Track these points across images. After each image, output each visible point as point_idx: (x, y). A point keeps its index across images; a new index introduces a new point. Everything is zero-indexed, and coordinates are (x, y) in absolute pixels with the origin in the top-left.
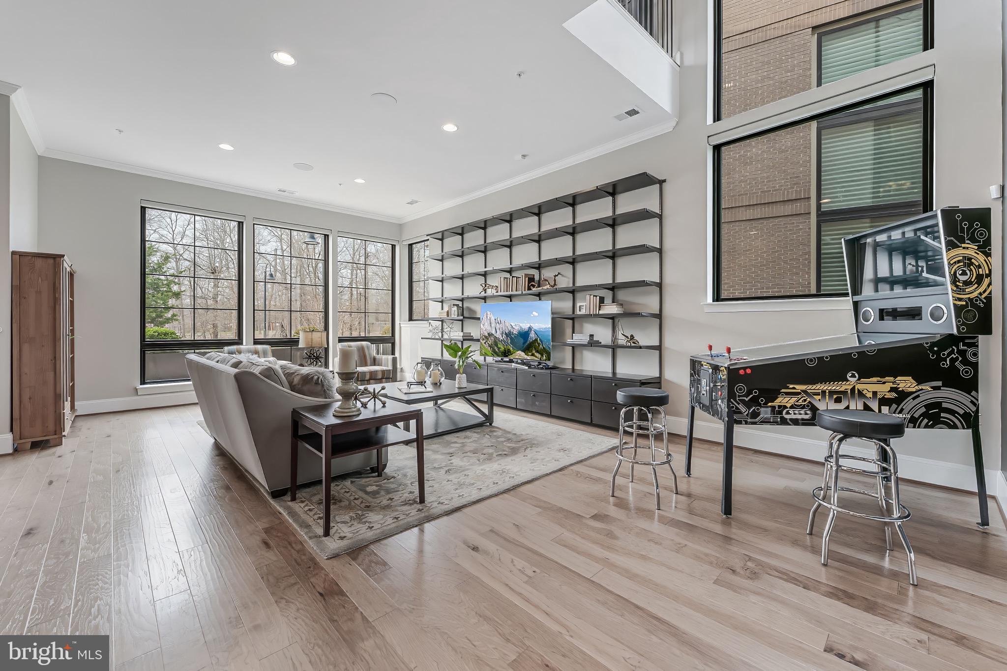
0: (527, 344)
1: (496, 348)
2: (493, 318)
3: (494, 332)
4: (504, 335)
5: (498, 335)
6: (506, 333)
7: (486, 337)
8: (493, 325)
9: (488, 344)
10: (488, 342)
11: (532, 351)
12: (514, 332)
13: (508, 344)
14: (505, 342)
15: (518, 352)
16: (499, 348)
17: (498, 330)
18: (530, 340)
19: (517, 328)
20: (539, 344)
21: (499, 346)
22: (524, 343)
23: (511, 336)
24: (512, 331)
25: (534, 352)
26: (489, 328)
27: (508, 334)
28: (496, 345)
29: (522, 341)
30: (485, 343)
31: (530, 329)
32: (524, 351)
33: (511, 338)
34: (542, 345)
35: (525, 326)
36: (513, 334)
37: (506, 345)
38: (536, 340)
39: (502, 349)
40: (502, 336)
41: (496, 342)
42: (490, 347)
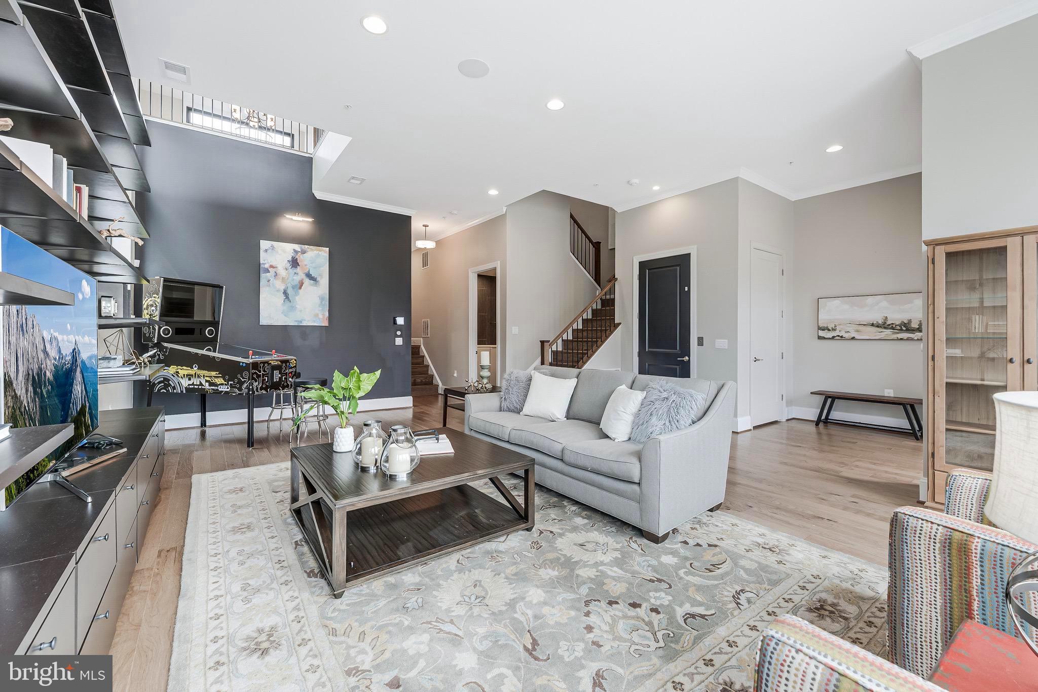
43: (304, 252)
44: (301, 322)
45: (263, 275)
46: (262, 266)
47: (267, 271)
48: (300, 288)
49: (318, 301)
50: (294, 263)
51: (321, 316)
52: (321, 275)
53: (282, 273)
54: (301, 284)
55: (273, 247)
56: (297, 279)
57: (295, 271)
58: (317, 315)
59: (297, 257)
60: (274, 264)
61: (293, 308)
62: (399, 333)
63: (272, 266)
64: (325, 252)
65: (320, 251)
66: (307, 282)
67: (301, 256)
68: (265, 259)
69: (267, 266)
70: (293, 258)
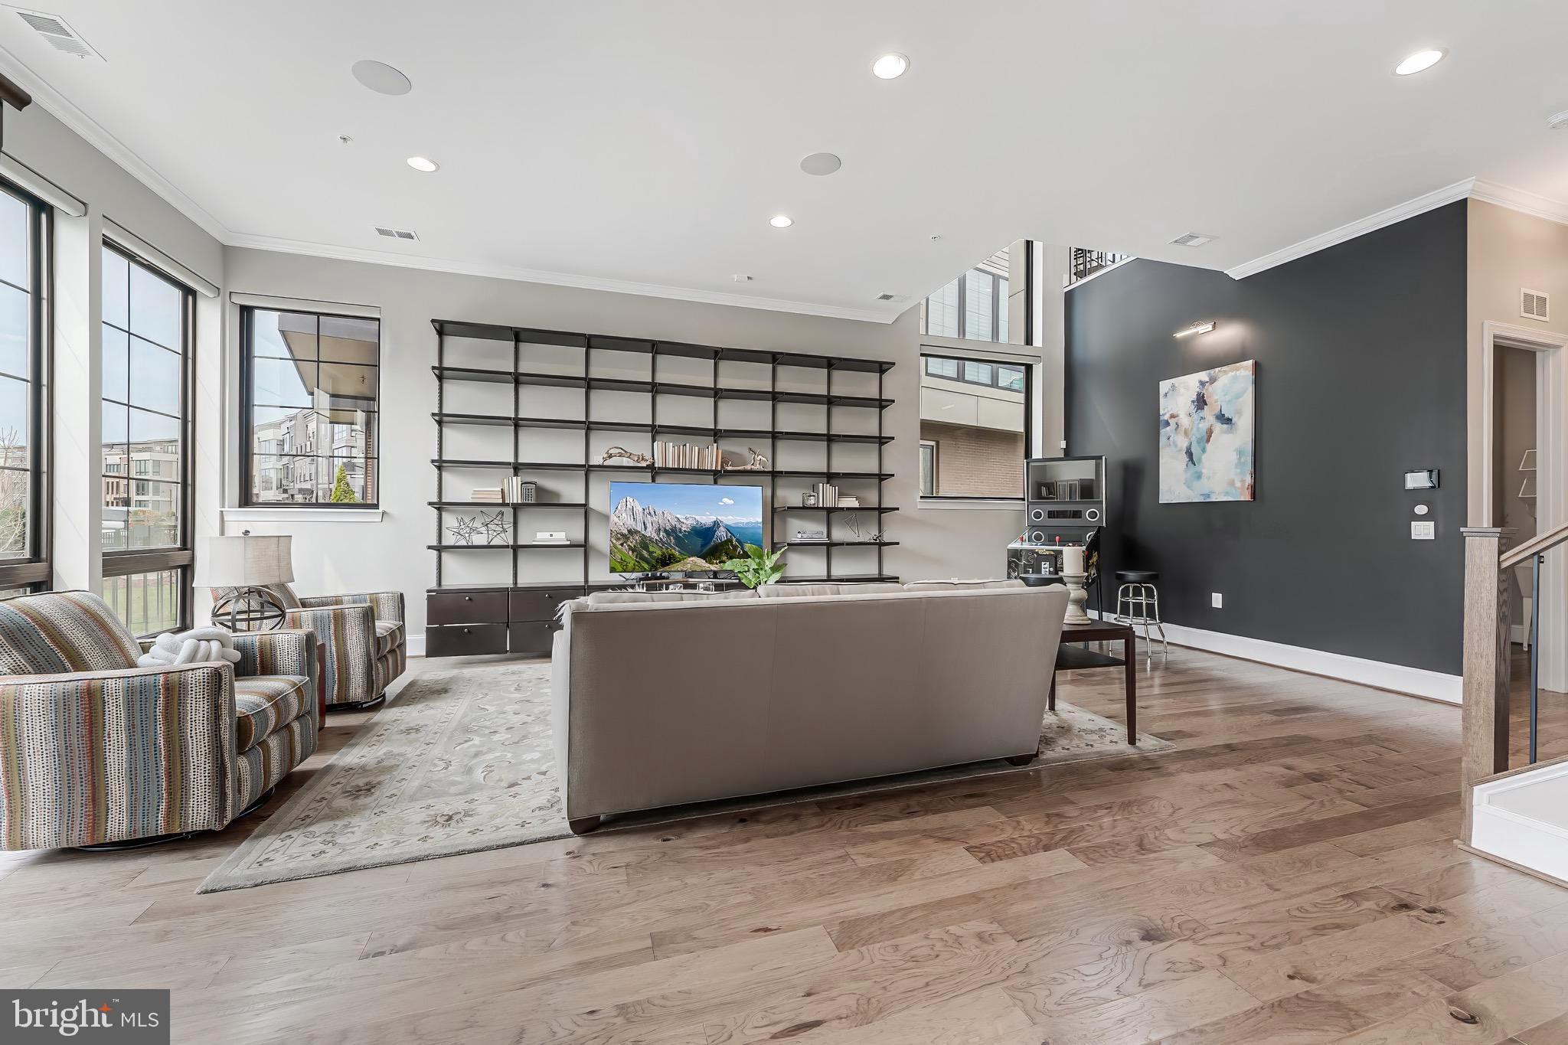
0: (708, 547)
1: (645, 553)
2: (639, 508)
3: (639, 527)
4: (662, 533)
5: (650, 532)
6: (665, 529)
7: (622, 535)
8: (640, 517)
9: (629, 546)
10: (629, 543)
11: (719, 559)
12: (683, 529)
13: (671, 547)
14: (663, 543)
15: (691, 559)
16: (650, 553)
17: (649, 526)
18: (715, 540)
19: (690, 522)
20: (735, 547)
21: (651, 549)
22: (703, 546)
23: (677, 535)
24: (678, 526)
25: (723, 560)
26: (630, 523)
27: (672, 532)
28: (646, 548)
29: (699, 541)
30: (622, 545)
31: (716, 524)
32: (703, 557)
33: (677, 538)
34: (742, 549)
35: (706, 519)
36: (680, 532)
37: (667, 548)
38: (730, 541)
39: (658, 553)
40: (658, 535)
41: (645, 543)
42: (633, 551)
43: (1213, 380)
44: (1208, 496)
45: (1163, 432)
46: (1162, 418)
47: (1167, 424)
48: (1208, 441)
49: (1233, 457)
50: (1201, 402)
51: (1238, 484)
52: (1239, 413)
53: (1185, 421)
54: (1210, 432)
55: (1173, 386)
56: (1204, 426)
57: (1201, 415)
58: (1232, 483)
59: (1204, 391)
60: (1174, 412)
61: (1199, 476)
62: (1421, 510)
63: (1173, 416)
64: (1245, 368)
65: (1238, 369)
66: (1218, 427)
67: (1210, 389)
68: (1166, 408)
69: (1166, 417)
70: (1198, 394)
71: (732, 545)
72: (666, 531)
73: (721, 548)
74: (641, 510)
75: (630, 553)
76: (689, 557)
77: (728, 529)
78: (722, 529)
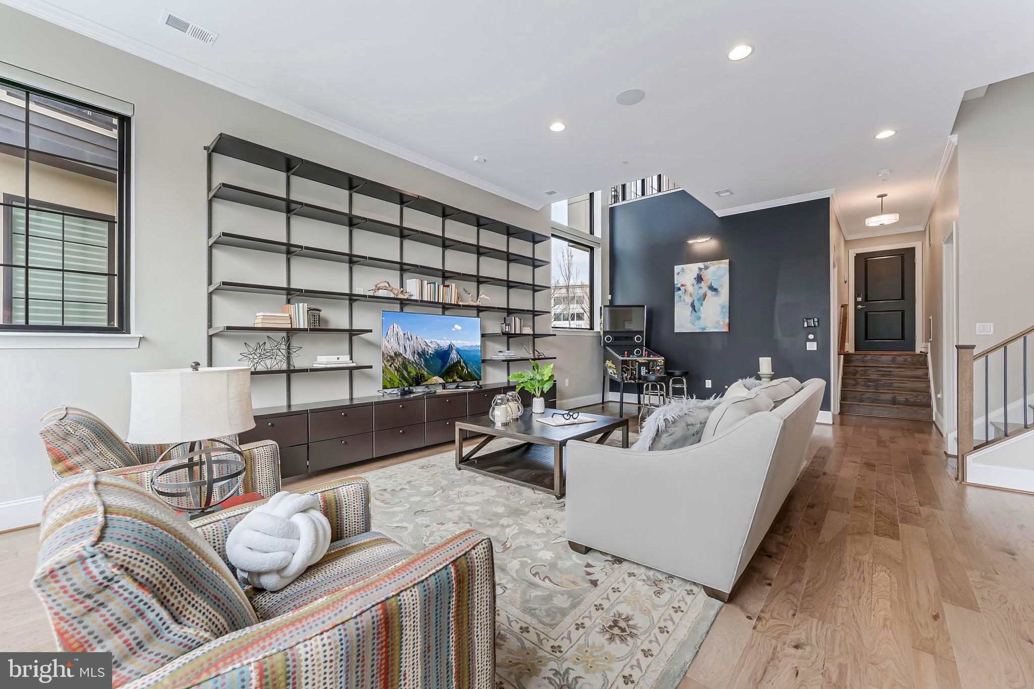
0: (446, 368)
1: (405, 372)
3: (402, 351)
4: (416, 356)
5: (409, 355)
6: (418, 352)
7: (391, 357)
8: (401, 342)
9: (395, 366)
10: (395, 364)
11: (453, 377)
12: (430, 352)
13: (422, 367)
14: (416, 363)
15: (435, 378)
16: (409, 373)
17: (408, 349)
18: (450, 362)
19: (434, 346)
20: (462, 367)
21: (409, 370)
22: (443, 366)
23: (425, 357)
24: (426, 349)
25: (456, 378)
26: (396, 346)
27: (422, 354)
28: (406, 368)
29: (439, 362)
30: (390, 366)
31: (451, 347)
32: (442, 377)
33: (426, 360)
34: (467, 369)
35: (444, 344)
36: (428, 354)
37: (419, 369)
38: (459, 362)
39: (413, 373)
40: (414, 357)
41: (405, 364)
42: (398, 371)
43: (706, 268)
44: (704, 329)
45: (676, 293)
46: (676, 286)
47: (679, 289)
48: (704, 300)
49: (719, 309)
50: (699, 279)
51: (721, 323)
52: (721, 286)
53: (690, 289)
54: (705, 295)
55: (683, 269)
56: (701, 292)
57: (700, 285)
58: (718, 322)
59: (701, 273)
60: (683, 283)
61: (699, 318)
62: (811, 337)
63: (682, 285)
64: (725, 263)
65: (721, 263)
66: (710, 293)
67: (705, 272)
68: (678, 281)
69: (679, 286)
70: (698, 275)
71: (461, 366)
72: (418, 354)
73: (454, 368)
74: (402, 335)
75: (396, 372)
76: (433, 376)
77: (458, 351)
78: (454, 351)
